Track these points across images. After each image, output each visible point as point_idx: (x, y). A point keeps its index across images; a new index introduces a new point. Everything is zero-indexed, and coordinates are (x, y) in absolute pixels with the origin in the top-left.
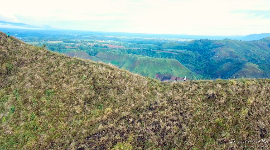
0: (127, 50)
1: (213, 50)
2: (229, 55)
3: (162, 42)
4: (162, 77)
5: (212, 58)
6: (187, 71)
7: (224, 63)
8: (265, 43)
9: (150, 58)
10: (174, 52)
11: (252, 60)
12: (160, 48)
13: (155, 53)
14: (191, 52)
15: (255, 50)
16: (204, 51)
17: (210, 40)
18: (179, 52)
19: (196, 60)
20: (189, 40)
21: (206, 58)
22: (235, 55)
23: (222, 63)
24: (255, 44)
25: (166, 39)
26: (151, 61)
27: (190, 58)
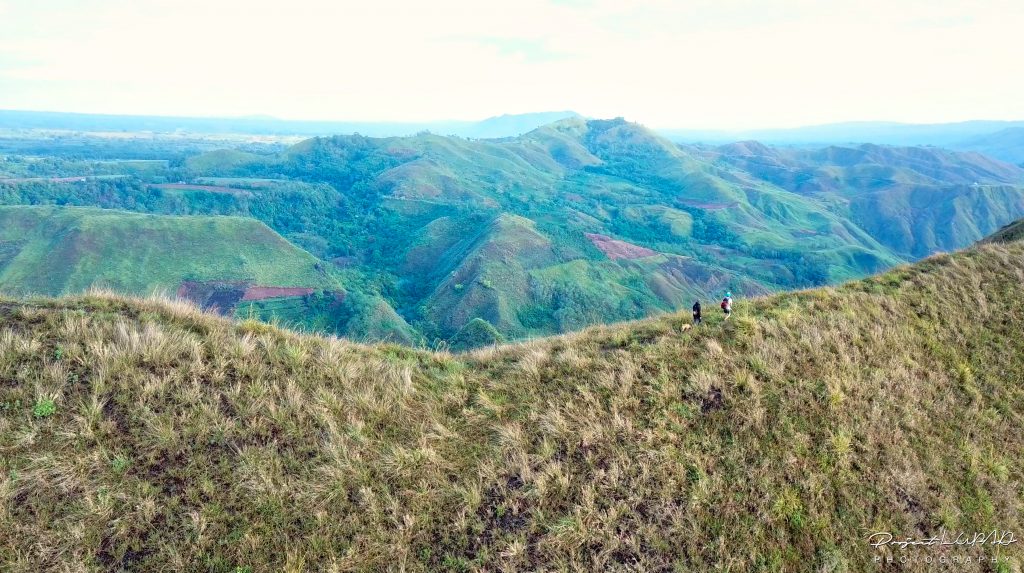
0: (20, 186)
1: (387, 175)
2: (440, 192)
3: (182, 148)
4: (205, 294)
5: (387, 202)
6: (302, 261)
7: (430, 220)
8: (542, 147)
9: (140, 216)
10: (238, 187)
11: (513, 205)
12: (176, 174)
13: (157, 194)
14: (305, 185)
15: (517, 168)
16: (352, 179)
17: (368, 140)
18: (259, 189)
19: (329, 216)
20: (292, 141)
21: (365, 207)
22: (461, 188)
23: (421, 219)
24: (513, 149)
25: (195, 136)
26: (150, 233)
27: (304, 211)
